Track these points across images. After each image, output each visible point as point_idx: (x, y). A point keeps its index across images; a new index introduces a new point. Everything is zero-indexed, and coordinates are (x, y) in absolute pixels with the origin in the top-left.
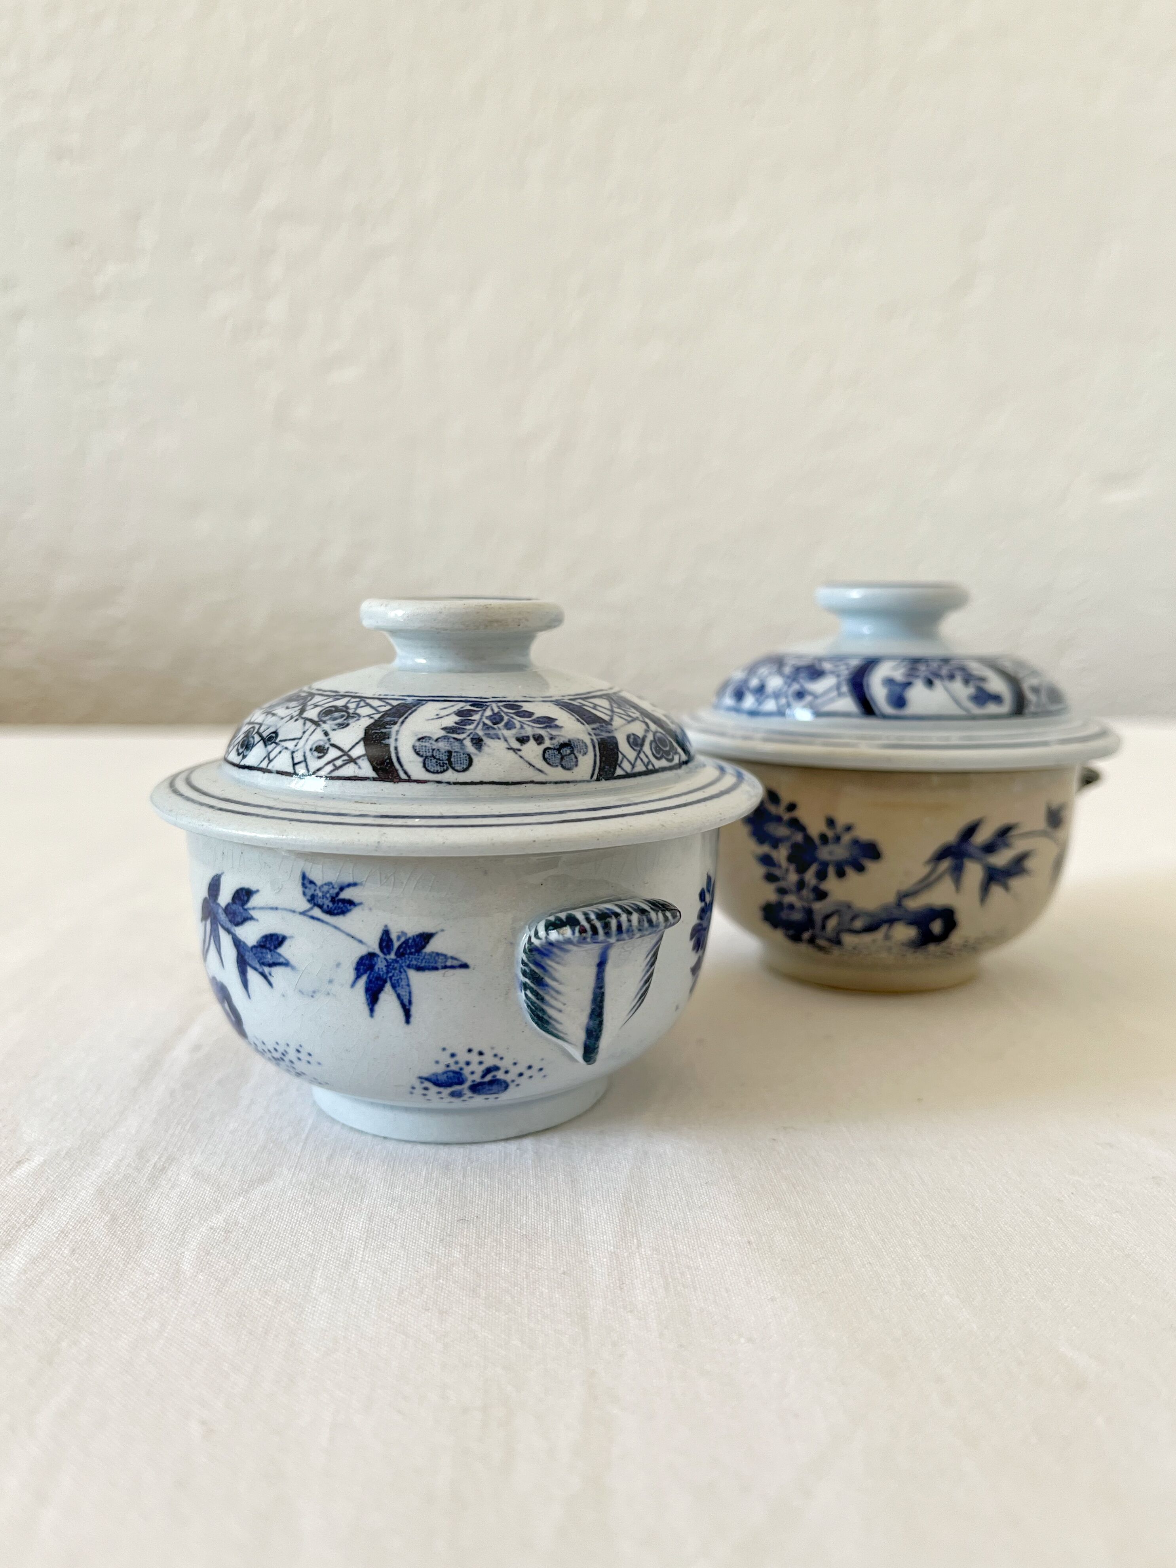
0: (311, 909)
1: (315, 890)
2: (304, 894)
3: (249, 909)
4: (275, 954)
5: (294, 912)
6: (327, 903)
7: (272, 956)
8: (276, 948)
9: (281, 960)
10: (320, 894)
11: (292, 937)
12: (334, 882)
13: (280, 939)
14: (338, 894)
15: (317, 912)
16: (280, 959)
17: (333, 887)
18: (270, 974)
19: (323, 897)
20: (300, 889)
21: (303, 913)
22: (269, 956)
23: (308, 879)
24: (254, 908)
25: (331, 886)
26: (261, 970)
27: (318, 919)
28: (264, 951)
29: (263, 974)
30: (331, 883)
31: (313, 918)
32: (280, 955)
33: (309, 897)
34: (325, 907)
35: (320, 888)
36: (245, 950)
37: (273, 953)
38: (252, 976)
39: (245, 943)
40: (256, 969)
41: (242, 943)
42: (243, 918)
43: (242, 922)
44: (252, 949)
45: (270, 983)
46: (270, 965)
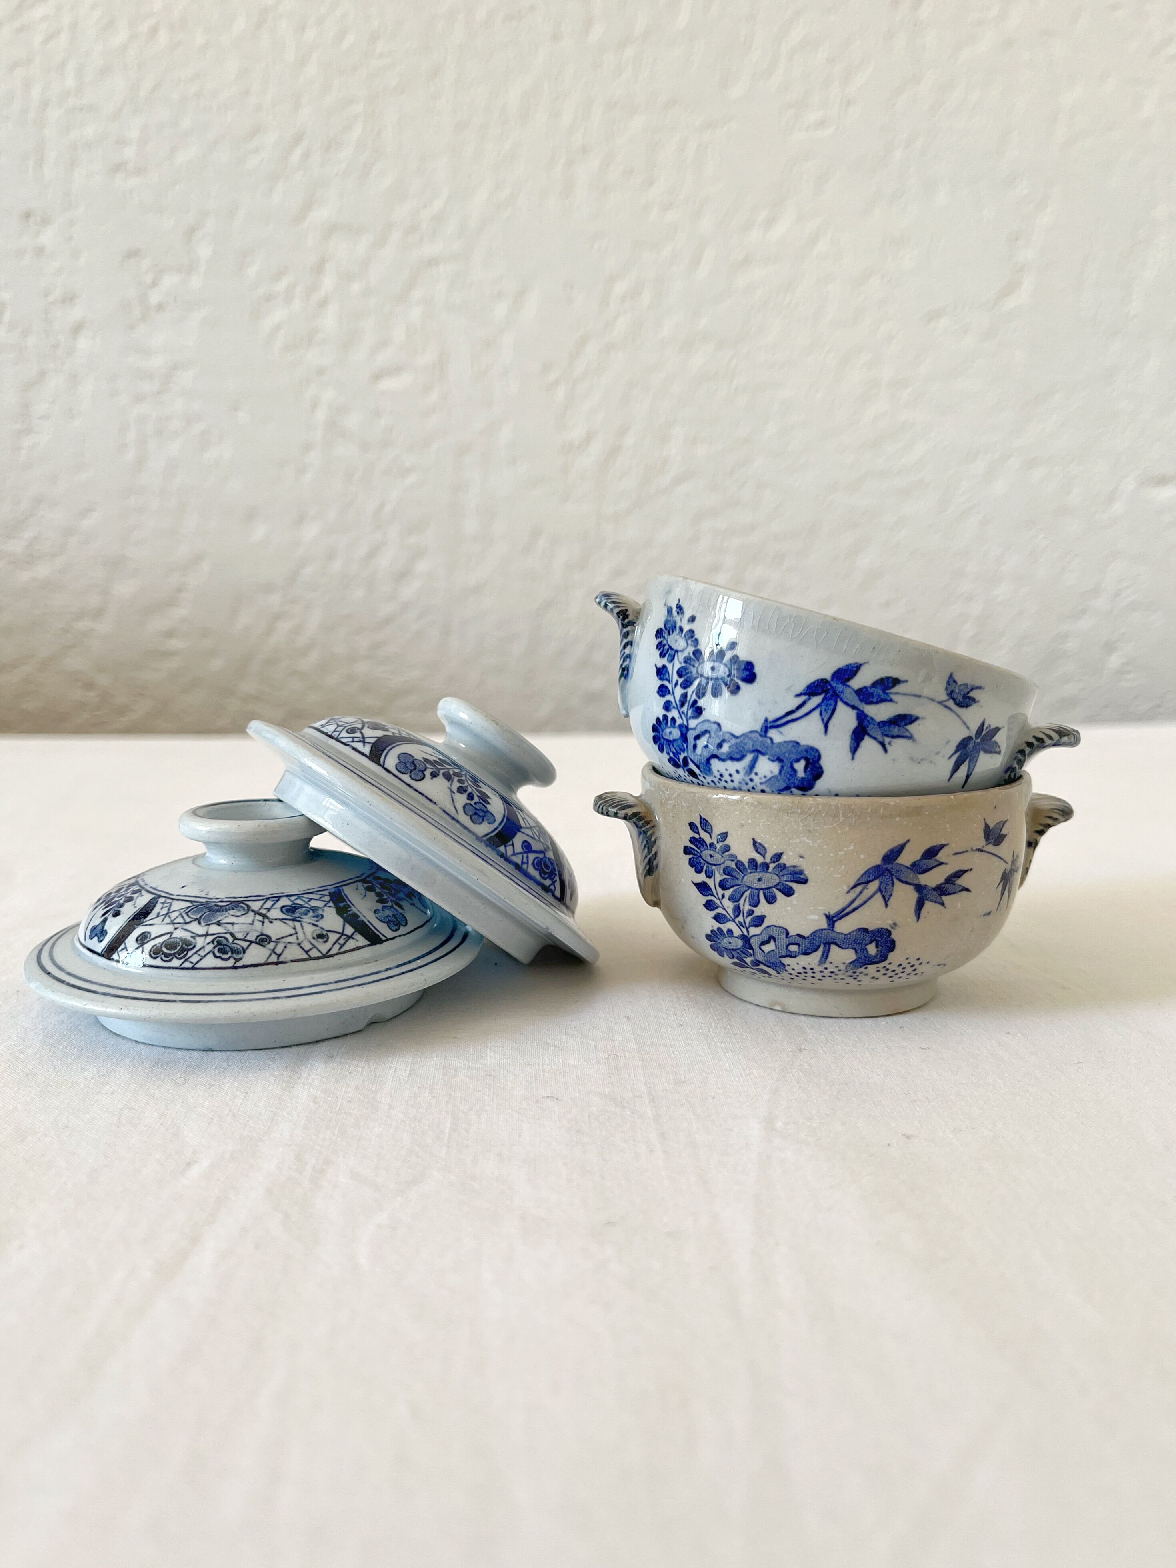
0: (947, 700)
1: (955, 688)
2: (947, 689)
3: (891, 693)
4: (903, 729)
5: (934, 700)
6: (960, 698)
7: (899, 730)
8: (905, 723)
9: (907, 734)
10: (956, 692)
11: (923, 718)
12: (969, 684)
13: (911, 718)
14: (967, 693)
15: (950, 703)
16: (905, 733)
18: (890, 744)
20: (945, 685)
21: (940, 703)
22: (896, 730)
23: (954, 679)
24: (896, 693)
25: (965, 686)
26: (881, 740)
27: (950, 708)
28: (893, 726)
29: (883, 745)
31: (946, 707)
32: (905, 729)
33: (949, 692)
34: (957, 700)
36: (870, 724)
37: (901, 728)
38: (868, 745)
39: (872, 719)
40: (875, 739)
41: (869, 718)
42: (879, 700)
43: (877, 703)
44: (879, 723)
45: (886, 750)
46: (893, 737)
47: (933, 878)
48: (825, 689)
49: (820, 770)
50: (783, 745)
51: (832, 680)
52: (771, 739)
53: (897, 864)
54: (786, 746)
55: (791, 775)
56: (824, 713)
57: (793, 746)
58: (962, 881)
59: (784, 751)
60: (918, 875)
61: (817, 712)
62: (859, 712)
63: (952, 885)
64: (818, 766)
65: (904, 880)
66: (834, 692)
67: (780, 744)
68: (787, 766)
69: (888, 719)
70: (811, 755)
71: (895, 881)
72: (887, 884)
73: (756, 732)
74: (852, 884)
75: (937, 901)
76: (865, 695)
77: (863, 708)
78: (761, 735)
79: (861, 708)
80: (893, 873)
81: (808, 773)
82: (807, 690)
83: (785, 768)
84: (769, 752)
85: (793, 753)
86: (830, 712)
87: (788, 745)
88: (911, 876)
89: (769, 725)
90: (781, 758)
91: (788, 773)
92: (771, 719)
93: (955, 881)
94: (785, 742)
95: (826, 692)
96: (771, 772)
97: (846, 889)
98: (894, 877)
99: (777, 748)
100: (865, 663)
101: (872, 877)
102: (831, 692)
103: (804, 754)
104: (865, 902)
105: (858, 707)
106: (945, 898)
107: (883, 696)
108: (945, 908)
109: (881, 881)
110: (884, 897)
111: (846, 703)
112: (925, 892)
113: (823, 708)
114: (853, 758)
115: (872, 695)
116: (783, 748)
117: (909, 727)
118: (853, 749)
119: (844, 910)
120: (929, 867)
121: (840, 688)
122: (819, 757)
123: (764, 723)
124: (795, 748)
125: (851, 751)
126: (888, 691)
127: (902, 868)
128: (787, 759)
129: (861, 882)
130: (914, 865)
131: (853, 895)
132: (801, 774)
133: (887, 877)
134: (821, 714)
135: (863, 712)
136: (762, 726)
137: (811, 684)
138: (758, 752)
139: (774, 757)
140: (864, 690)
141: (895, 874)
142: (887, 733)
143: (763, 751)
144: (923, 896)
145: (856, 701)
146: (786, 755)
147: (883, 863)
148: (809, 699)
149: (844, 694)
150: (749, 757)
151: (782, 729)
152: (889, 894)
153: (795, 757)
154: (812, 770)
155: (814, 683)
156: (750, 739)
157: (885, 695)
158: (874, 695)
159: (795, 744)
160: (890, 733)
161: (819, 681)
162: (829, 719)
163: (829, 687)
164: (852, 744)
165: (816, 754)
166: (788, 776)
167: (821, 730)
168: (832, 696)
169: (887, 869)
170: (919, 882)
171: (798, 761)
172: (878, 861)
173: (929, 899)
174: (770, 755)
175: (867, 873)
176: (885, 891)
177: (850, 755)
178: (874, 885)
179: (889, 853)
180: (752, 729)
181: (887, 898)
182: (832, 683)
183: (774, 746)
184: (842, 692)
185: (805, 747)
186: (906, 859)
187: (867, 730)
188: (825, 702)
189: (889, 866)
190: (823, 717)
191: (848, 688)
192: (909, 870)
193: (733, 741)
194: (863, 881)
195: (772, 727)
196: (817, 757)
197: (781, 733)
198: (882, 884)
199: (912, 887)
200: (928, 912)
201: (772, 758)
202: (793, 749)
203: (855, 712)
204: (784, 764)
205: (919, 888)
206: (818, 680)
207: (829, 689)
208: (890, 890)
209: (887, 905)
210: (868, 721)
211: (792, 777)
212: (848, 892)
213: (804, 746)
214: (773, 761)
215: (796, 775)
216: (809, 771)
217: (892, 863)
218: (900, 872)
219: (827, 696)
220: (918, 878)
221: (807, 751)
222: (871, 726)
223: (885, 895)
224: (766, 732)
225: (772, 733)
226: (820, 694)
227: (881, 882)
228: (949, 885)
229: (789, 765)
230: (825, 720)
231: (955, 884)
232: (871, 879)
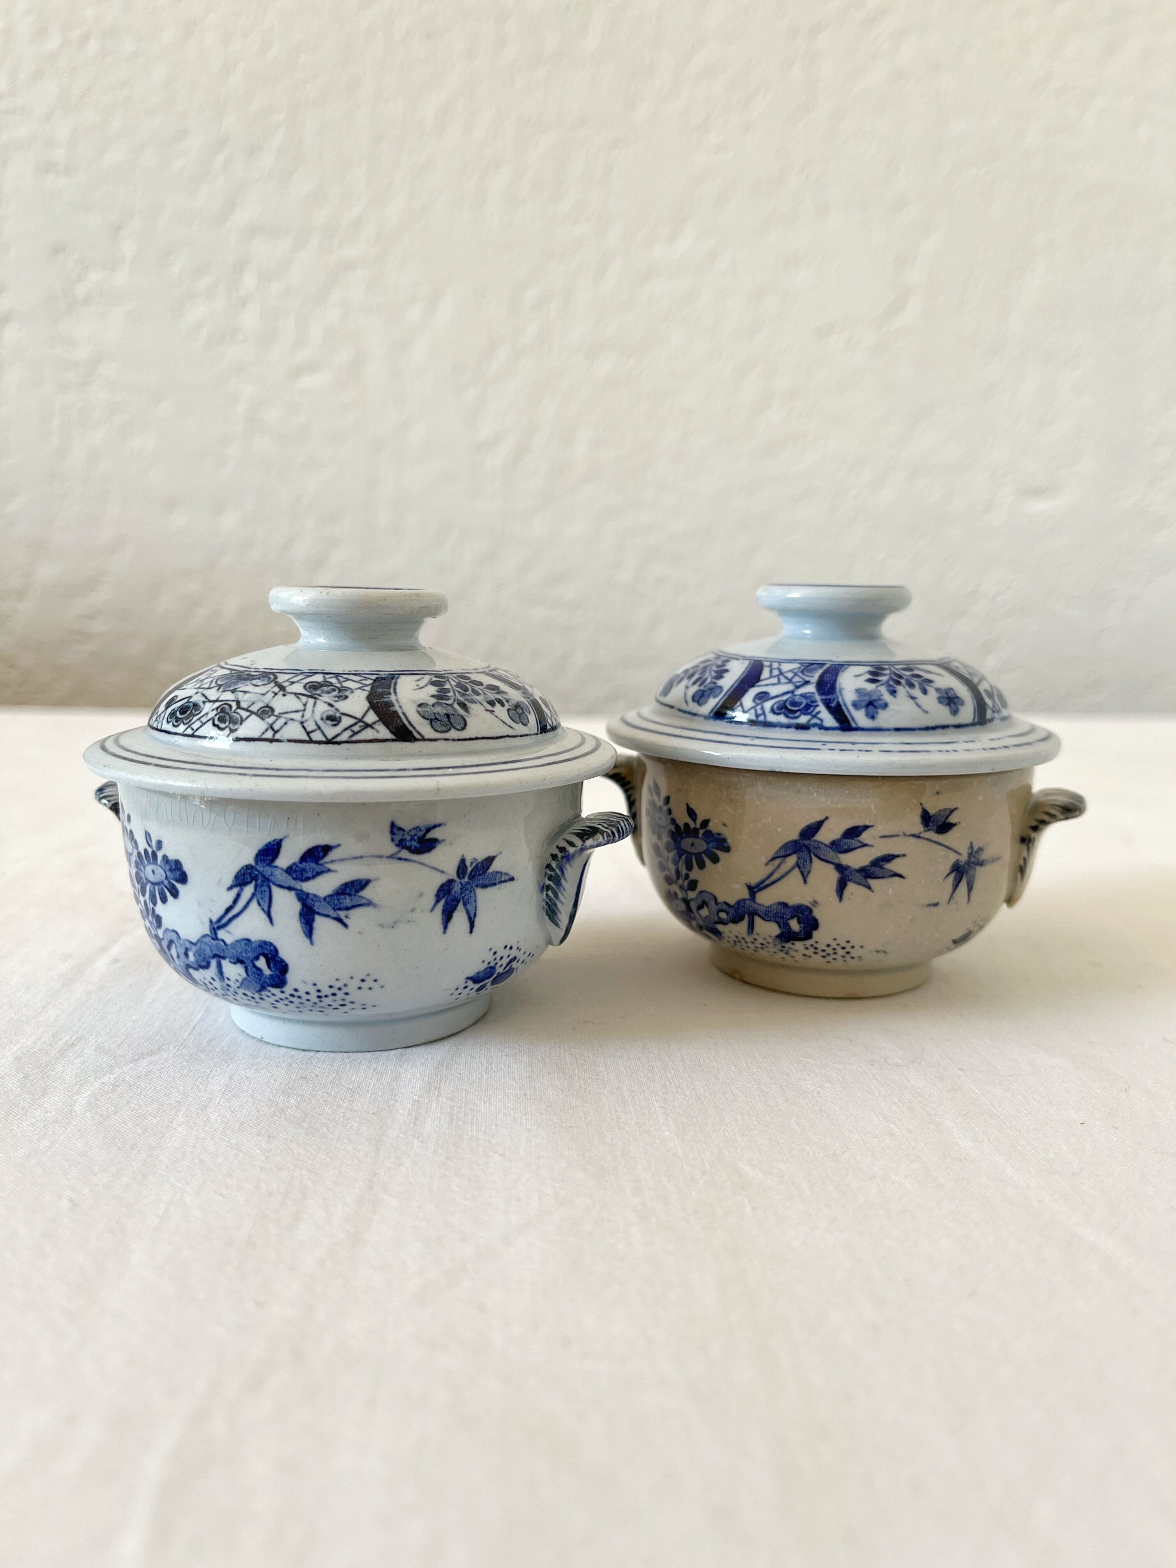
0: (399, 851)
1: (403, 835)
2: (393, 840)
3: (327, 863)
4: (356, 898)
5: (381, 857)
6: (415, 844)
7: (351, 900)
8: (357, 891)
9: (363, 901)
10: (408, 838)
11: (377, 879)
12: (421, 826)
13: (363, 884)
14: (425, 835)
15: (405, 854)
16: (361, 900)
17: (420, 830)
18: (347, 917)
19: (412, 839)
20: (388, 836)
21: (391, 857)
22: (348, 901)
23: (397, 826)
24: (331, 862)
25: (418, 830)
26: (335, 915)
27: (406, 860)
28: (342, 897)
29: (339, 920)
30: (419, 827)
31: (400, 859)
32: (361, 897)
33: (397, 842)
34: (413, 847)
35: (408, 833)
36: (315, 902)
37: (353, 897)
38: (321, 924)
39: (315, 896)
40: (328, 916)
41: (311, 896)
42: (315, 873)
43: (314, 877)
44: (325, 899)
45: (345, 925)
46: (348, 909)
47: (856, 859)
48: (253, 875)
49: (283, 964)
50: (235, 944)
51: (257, 864)
52: (223, 941)
53: (816, 841)
54: (239, 945)
55: (258, 975)
56: (262, 904)
57: (246, 944)
58: (892, 866)
59: (239, 951)
60: (837, 853)
61: (254, 905)
62: (298, 892)
63: (879, 869)
64: (279, 960)
65: (823, 857)
66: (263, 876)
67: (232, 944)
68: (250, 967)
69: (334, 891)
70: (267, 950)
71: (813, 857)
72: (804, 860)
73: (207, 935)
74: (770, 856)
75: (862, 883)
76: (297, 872)
77: (301, 886)
78: (213, 939)
79: (298, 887)
80: (811, 849)
81: (273, 969)
82: (236, 881)
83: (249, 968)
84: (227, 955)
85: (249, 952)
86: (267, 900)
87: (241, 944)
88: (831, 855)
89: (217, 926)
90: (241, 958)
91: (254, 973)
92: (214, 919)
93: (883, 865)
94: (236, 941)
95: (255, 878)
96: (240, 975)
97: (764, 860)
98: (811, 853)
99: (232, 949)
100: (285, 837)
101: (789, 851)
102: (260, 877)
103: (259, 950)
104: (783, 877)
105: (295, 887)
106: (871, 882)
107: (318, 869)
108: (872, 891)
109: (799, 856)
110: (802, 873)
111: (280, 886)
112: (847, 872)
113: (259, 896)
114: (312, 943)
115: (303, 870)
116: (237, 949)
117: (362, 893)
118: (308, 934)
119: (763, 882)
120: (851, 847)
121: (268, 871)
122: (276, 950)
123: (211, 925)
124: (248, 946)
125: (306, 936)
126: (320, 862)
127: (820, 845)
128: (246, 958)
129: (778, 855)
130: (833, 843)
131: (771, 868)
132: (267, 972)
133: (804, 853)
134: (259, 904)
135: (301, 890)
136: (210, 929)
137: (238, 873)
138: (219, 957)
139: (234, 959)
140: (294, 867)
141: (813, 851)
142: (339, 906)
143: (222, 955)
144: (845, 877)
145: (290, 881)
146: (244, 954)
147: (800, 838)
148: (242, 890)
149: (274, 877)
150: (214, 963)
151: (231, 927)
152: (807, 870)
153: (253, 956)
154: (275, 965)
155: (240, 871)
156: (205, 944)
157: (319, 866)
158: (308, 870)
159: (246, 942)
160: (342, 906)
161: (245, 868)
162: (270, 906)
163: (256, 873)
164: (304, 929)
165: (272, 948)
166: (256, 976)
167: (266, 921)
168: (263, 881)
169: (804, 845)
170: (840, 861)
171: (257, 958)
172: (795, 836)
173: (852, 881)
174: (230, 958)
175: (785, 846)
176: (803, 867)
177: (307, 941)
178: (792, 860)
179: (806, 828)
180: (204, 934)
181: (805, 874)
182: (258, 867)
183: (229, 947)
184: (272, 875)
185: (257, 943)
186: (826, 835)
187: (315, 910)
188: (258, 889)
189: (807, 842)
190: (262, 906)
191: (276, 869)
192: (828, 849)
193: (194, 948)
194: (781, 855)
195: (219, 928)
196: (274, 951)
197: (229, 932)
198: (800, 860)
199: (831, 867)
200: (852, 894)
201: (233, 961)
202: (247, 948)
203: (293, 893)
204: (246, 965)
205: (840, 868)
206: (243, 868)
207: (257, 875)
208: (808, 866)
209: (805, 882)
210: (312, 900)
211: (261, 977)
212: (767, 864)
213: (256, 941)
214: (235, 963)
215: (263, 974)
216: (273, 967)
217: (810, 839)
218: (818, 849)
219: (258, 883)
220: (838, 857)
221: (260, 946)
222: (317, 904)
223: (803, 871)
224: (216, 934)
225: (221, 934)
226: (250, 882)
227: (799, 858)
228: (876, 868)
229: (251, 965)
230: (266, 909)
231: (883, 868)
232: (788, 853)
